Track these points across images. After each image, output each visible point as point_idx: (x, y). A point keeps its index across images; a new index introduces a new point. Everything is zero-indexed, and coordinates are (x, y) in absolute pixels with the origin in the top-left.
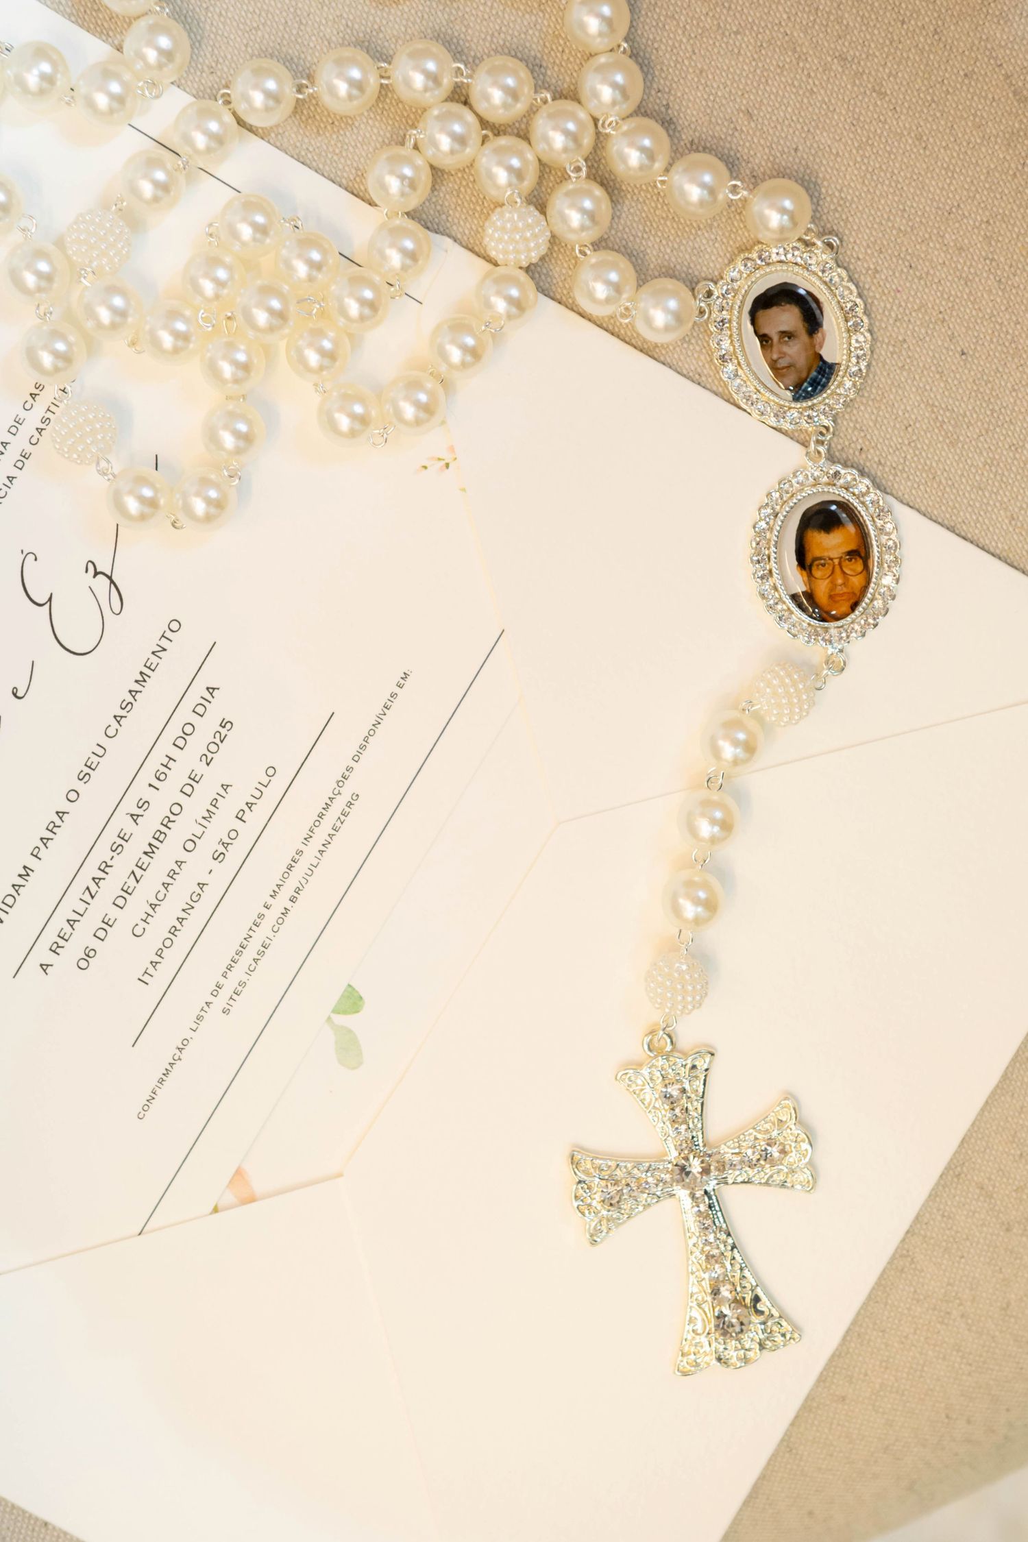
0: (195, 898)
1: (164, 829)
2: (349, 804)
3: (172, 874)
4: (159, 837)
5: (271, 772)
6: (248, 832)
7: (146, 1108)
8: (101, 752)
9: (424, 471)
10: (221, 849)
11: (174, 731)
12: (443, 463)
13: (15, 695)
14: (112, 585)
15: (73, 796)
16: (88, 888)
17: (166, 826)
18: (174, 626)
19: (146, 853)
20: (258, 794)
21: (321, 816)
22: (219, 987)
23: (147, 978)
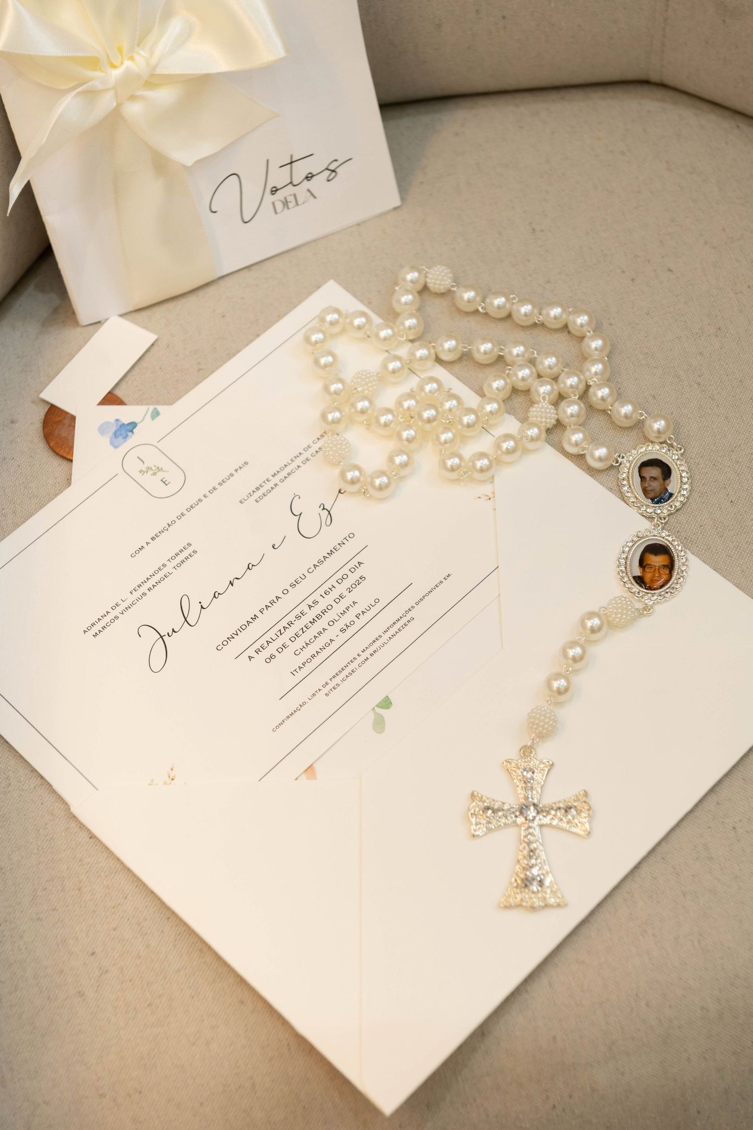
0: (327, 645)
1: (321, 614)
2: (409, 621)
3: (320, 633)
4: (319, 617)
5: (377, 601)
6: (359, 623)
7: (277, 727)
8: (303, 577)
9: (479, 499)
10: (345, 628)
11: (339, 576)
12: (488, 497)
13: (273, 547)
14: (329, 515)
15: (285, 592)
16: (280, 630)
17: (323, 613)
18: (352, 535)
19: (310, 622)
20: (368, 609)
21: (394, 623)
22: (327, 684)
23: (295, 673)
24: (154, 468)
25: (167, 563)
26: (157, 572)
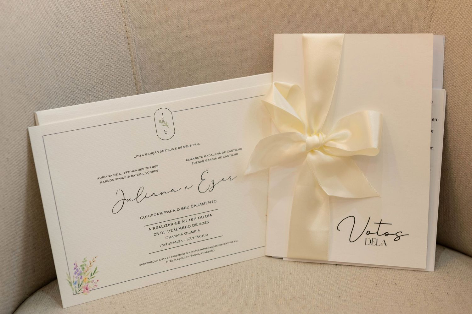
0: (179, 242)
1: (185, 227)
2: (212, 251)
3: (179, 235)
4: (183, 228)
6: (195, 240)
7: (142, 264)
8: (188, 208)
10: (189, 238)
11: (200, 215)
13: (186, 187)
14: (213, 188)
15: (178, 210)
16: (167, 225)
18: (215, 201)
19: (179, 228)
20: (202, 236)
21: (207, 248)
22: (169, 258)
23: (161, 246)
24: (165, 123)
25: (145, 169)
26: (139, 170)
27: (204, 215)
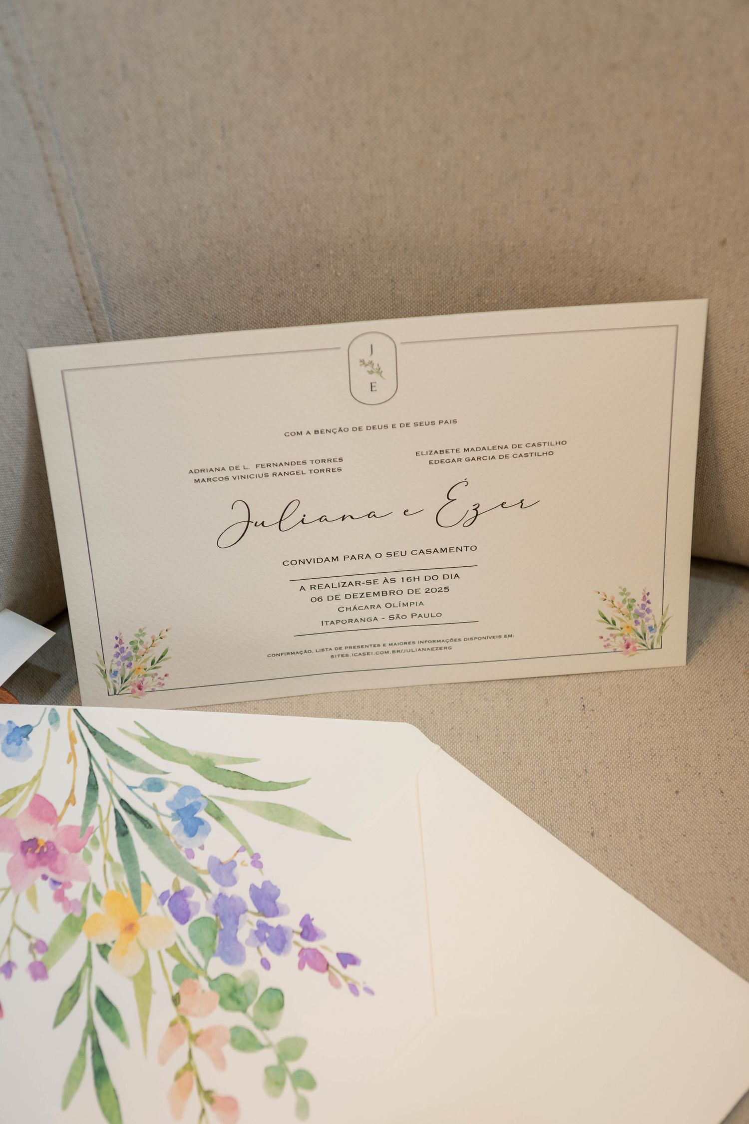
0: (369, 620)
1: (388, 593)
2: (446, 648)
3: (372, 607)
4: (384, 593)
5: (439, 615)
6: (409, 621)
7: (274, 655)
8: (403, 554)
9: (597, 594)
10: (395, 617)
11: (431, 573)
12: (605, 598)
13: (405, 512)
14: (474, 518)
15: (378, 556)
16: (345, 583)
17: (390, 593)
18: (474, 548)
19: (374, 593)
20: (427, 616)
21: (434, 641)
22: (340, 648)
23: (325, 624)
24: (375, 366)
25: (309, 462)
26: (293, 463)
27: (440, 573)
